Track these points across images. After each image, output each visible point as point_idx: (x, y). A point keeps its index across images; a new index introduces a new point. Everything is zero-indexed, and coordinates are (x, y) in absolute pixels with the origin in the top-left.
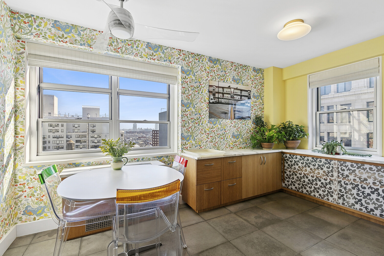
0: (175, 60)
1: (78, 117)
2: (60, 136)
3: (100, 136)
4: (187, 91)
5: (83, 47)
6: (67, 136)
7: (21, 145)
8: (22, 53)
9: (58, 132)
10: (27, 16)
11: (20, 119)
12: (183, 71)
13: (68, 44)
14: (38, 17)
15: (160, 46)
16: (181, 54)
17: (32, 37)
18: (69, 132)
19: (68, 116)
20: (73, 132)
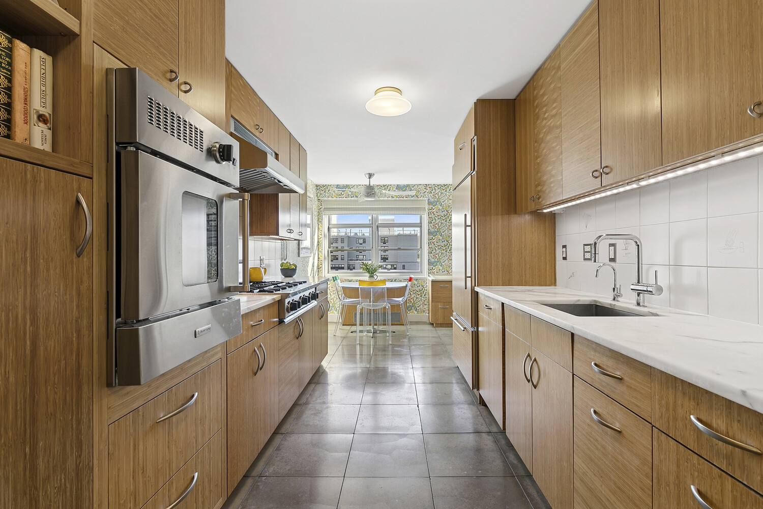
0: (422, 194)
1: (364, 235)
2: (340, 266)
3: (395, 266)
4: (434, 221)
5: (353, 198)
6: (349, 266)
7: (321, 266)
8: (321, 208)
9: (337, 259)
10: (324, 186)
11: (320, 250)
12: (429, 203)
13: (344, 198)
14: (328, 185)
15: (408, 186)
16: (427, 188)
17: (326, 198)
18: (351, 260)
19: (349, 235)
20: (357, 260)
